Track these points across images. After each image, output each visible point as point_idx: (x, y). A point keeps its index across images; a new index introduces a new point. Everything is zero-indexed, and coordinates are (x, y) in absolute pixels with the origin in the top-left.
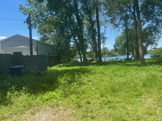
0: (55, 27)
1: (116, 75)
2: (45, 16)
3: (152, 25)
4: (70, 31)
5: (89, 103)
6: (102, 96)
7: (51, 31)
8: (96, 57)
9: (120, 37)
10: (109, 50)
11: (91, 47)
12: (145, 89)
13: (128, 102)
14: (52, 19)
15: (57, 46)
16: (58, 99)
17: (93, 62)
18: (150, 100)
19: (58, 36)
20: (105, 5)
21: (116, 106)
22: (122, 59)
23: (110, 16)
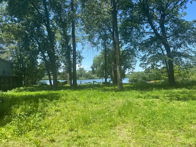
0: (17, 37)
1: (91, 102)
2: (3, 22)
3: (130, 48)
4: (37, 45)
5: (53, 141)
6: (71, 130)
7: (10, 42)
8: (70, 79)
9: (98, 58)
10: (87, 72)
11: (64, 66)
12: (120, 118)
13: (101, 135)
14: (12, 26)
15: (17, 63)
16: (8, 138)
17: (66, 85)
18: (125, 131)
19: (20, 49)
20: (83, 20)
21: (86, 142)
22: (100, 83)
23: (87, 33)
